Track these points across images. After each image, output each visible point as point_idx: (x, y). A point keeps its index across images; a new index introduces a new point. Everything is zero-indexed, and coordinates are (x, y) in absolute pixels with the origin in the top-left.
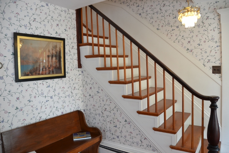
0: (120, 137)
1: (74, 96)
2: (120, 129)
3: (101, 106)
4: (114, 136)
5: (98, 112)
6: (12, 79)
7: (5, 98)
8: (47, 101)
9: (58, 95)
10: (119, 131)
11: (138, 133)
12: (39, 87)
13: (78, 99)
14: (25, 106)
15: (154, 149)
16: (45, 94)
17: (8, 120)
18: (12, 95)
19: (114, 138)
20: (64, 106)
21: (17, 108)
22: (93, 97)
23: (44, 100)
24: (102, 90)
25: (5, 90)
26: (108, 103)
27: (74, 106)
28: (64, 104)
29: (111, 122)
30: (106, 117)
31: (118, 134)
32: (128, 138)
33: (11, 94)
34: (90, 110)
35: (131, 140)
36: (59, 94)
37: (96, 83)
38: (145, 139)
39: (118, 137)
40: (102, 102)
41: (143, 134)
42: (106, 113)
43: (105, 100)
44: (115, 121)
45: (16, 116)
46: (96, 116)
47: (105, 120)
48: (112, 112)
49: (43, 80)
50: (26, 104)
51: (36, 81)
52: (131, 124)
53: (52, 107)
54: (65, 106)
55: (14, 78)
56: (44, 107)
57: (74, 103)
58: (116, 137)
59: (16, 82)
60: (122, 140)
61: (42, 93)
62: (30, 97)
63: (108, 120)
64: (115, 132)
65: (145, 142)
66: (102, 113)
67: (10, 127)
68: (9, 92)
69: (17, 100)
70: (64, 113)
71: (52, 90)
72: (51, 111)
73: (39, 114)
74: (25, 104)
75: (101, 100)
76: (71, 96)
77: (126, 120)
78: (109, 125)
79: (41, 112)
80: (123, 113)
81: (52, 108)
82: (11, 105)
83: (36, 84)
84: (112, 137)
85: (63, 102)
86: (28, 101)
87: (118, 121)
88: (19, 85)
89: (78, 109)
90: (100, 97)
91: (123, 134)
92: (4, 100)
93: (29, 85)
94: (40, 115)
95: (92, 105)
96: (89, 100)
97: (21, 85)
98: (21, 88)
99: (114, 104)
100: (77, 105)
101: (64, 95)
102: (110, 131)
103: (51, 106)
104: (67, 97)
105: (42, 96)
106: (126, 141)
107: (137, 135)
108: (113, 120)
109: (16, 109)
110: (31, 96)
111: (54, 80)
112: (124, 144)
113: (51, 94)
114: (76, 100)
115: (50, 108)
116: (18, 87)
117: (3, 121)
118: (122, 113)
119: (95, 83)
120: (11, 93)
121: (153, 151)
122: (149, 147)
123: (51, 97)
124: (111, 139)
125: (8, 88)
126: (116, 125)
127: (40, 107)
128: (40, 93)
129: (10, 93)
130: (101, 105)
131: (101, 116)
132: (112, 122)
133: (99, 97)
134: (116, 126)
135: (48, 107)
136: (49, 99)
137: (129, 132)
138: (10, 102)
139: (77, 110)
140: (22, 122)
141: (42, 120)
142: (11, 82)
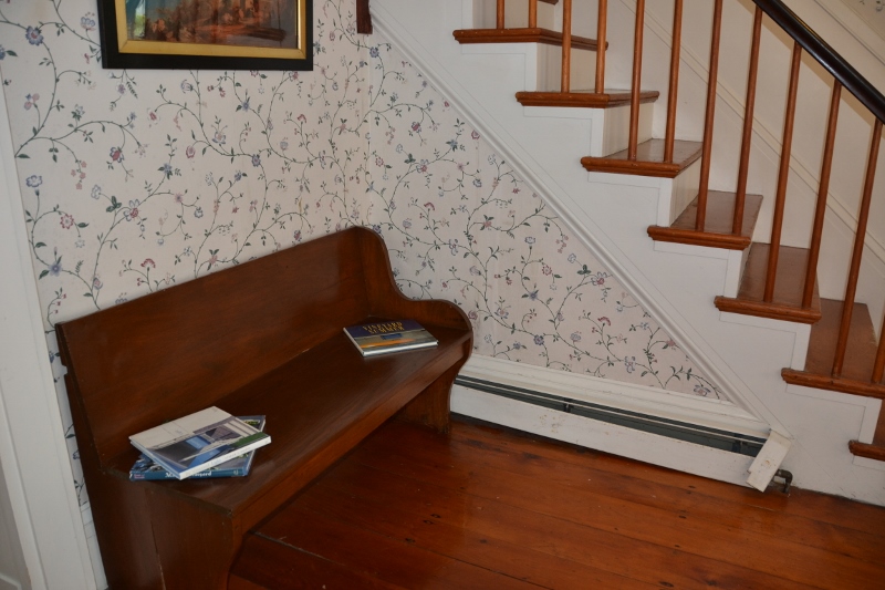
0: (548, 340)
1: (342, 163)
2: (554, 306)
3: (463, 208)
4: (519, 337)
5: (444, 234)
6: (85, 47)
7: (57, 145)
8: (238, 177)
9: (280, 152)
10: (545, 314)
11: (639, 319)
12: (205, 105)
13: (354, 174)
14: (147, 194)
15: (706, 385)
16: (231, 143)
17: (80, 264)
18: (88, 137)
19: (517, 346)
20: (303, 206)
21: (115, 205)
22: (424, 169)
23: (228, 169)
24: (475, 135)
25: (55, 104)
26: (503, 191)
27: (338, 206)
28: (306, 198)
29: (510, 275)
30: (485, 254)
31: (541, 325)
32: (588, 342)
33: (83, 129)
34: (407, 225)
35: (602, 352)
36: (284, 146)
37: (447, 104)
38: (670, 344)
39: (539, 340)
40: (469, 189)
41: (664, 325)
42: (486, 240)
43: (487, 182)
44: (534, 271)
45: (113, 245)
46: (434, 254)
47: (479, 268)
48: (520, 233)
49: (221, 73)
50: (153, 188)
51: (194, 72)
52: (608, 282)
53: (259, 206)
54: (307, 207)
55: (94, 46)
56: (226, 205)
57: (341, 195)
58: (528, 341)
59: (104, 67)
60: (560, 350)
61: (220, 138)
62: (169, 149)
63: (496, 267)
64: (527, 318)
65: (666, 360)
66: (469, 237)
67: (88, 295)
68: (76, 116)
69: (110, 160)
70: (306, 237)
71: (258, 126)
72: (255, 226)
73: (207, 235)
74: (148, 187)
75: (468, 181)
76: (328, 161)
77: (585, 267)
78: (496, 290)
79: (215, 226)
80: (575, 234)
81: (259, 210)
82: (88, 184)
83: (192, 89)
84: (511, 340)
85: (299, 184)
86: (161, 169)
87: (547, 271)
88: (117, 82)
89: (353, 220)
90: (460, 167)
91: (566, 329)
92: (55, 158)
93: (161, 90)
94: (212, 243)
95: (421, 203)
96: (405, 179)
97: (126, 87)
98: (127, 103)
99: (535, 195)
100: (349, 202)
101: (302, 155)
102: (502, 313)
103: (256, 202)
104: (317, 163)
105: (219, 149)
106: (576, 355)
107: (633, 328)
108: (519, 268)
109: (109, 210)
110: (174, 144)
111: (264, 77)
112: (565, 367)
113: (256, 143)
114: (347, 178)
115: (251, 210)
116: (115, 95)
117: (56, 268)
118: (567, 238)
119: (438, 104)
120: (82, 121)
121: (700, 393)
122: (683, 376)
123: (256, 161)
124: (503, 347)
125: (70, 93)
126: (532, 290)
127: (213, 205)
128: (211, 136)
129: (80, 123)
130: (464, 202)
131: (462, 252)
132: (515, 277)
133: (456, 166)
134: (534, 296)
135: (243, 204)
136: (247, 166)
137: (595, 316)
138: (83, 170)
139: (350, 225)
140: (139, 276)
141: (219, 266)
142: (82, 66)
